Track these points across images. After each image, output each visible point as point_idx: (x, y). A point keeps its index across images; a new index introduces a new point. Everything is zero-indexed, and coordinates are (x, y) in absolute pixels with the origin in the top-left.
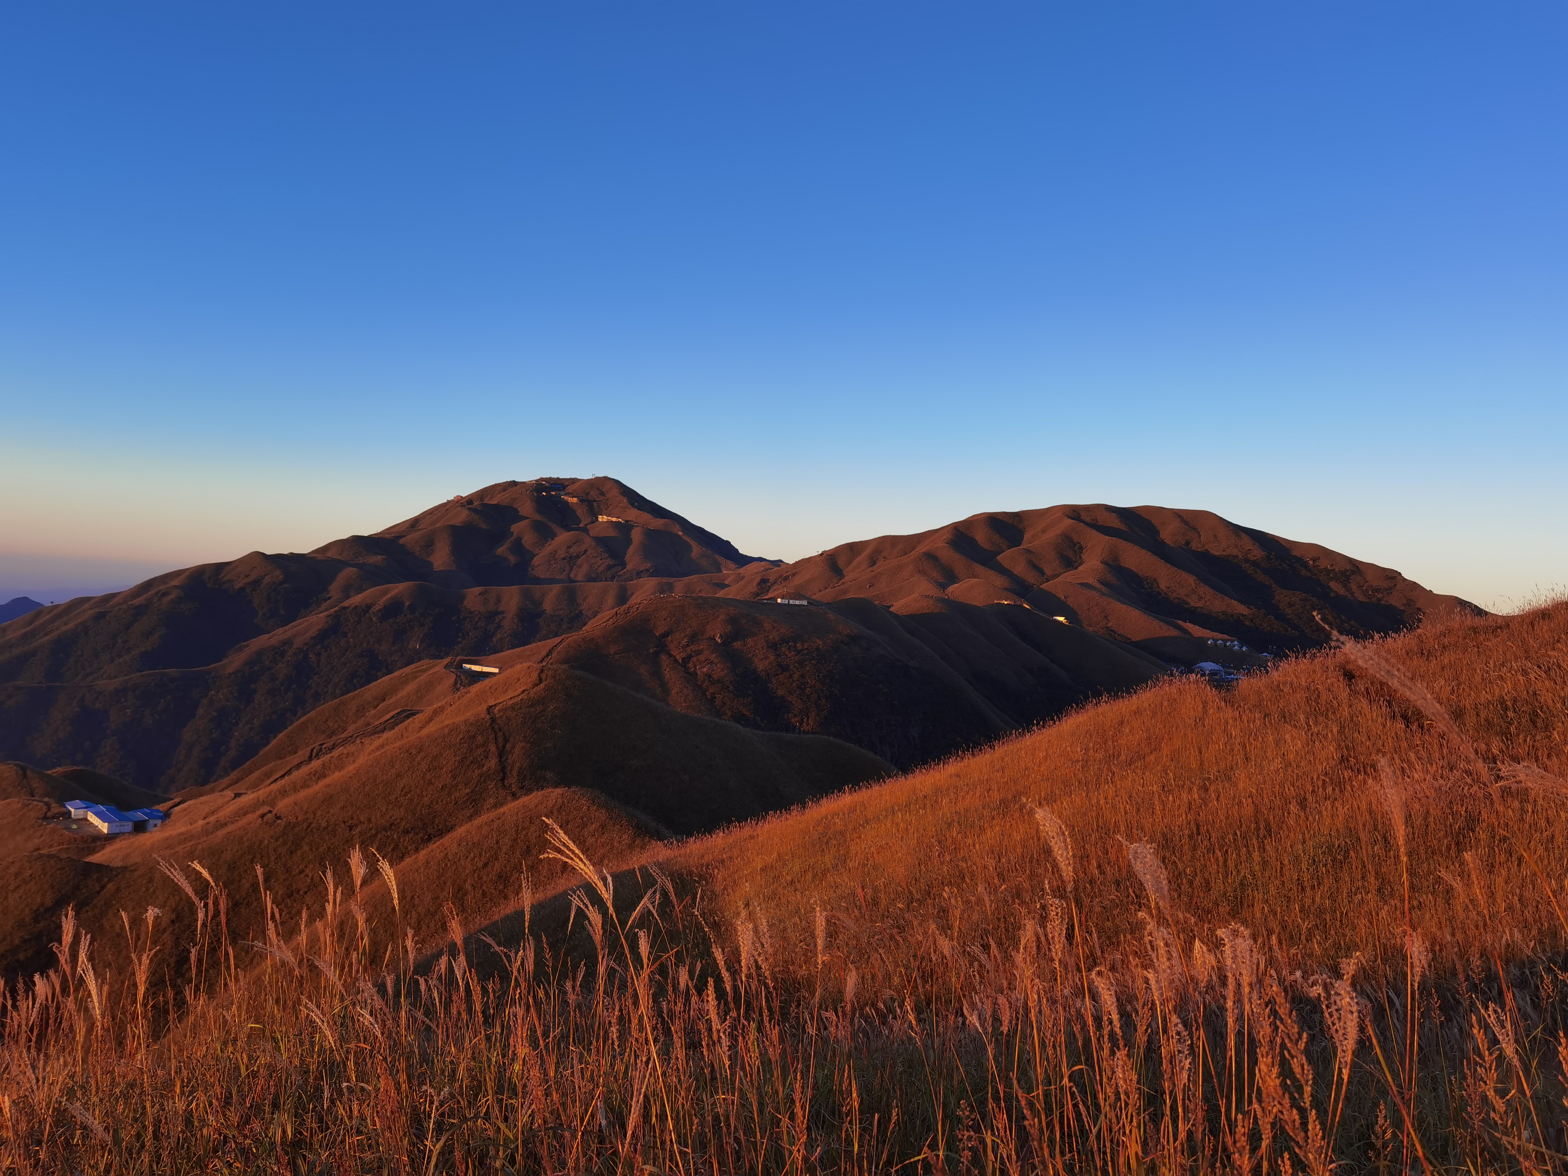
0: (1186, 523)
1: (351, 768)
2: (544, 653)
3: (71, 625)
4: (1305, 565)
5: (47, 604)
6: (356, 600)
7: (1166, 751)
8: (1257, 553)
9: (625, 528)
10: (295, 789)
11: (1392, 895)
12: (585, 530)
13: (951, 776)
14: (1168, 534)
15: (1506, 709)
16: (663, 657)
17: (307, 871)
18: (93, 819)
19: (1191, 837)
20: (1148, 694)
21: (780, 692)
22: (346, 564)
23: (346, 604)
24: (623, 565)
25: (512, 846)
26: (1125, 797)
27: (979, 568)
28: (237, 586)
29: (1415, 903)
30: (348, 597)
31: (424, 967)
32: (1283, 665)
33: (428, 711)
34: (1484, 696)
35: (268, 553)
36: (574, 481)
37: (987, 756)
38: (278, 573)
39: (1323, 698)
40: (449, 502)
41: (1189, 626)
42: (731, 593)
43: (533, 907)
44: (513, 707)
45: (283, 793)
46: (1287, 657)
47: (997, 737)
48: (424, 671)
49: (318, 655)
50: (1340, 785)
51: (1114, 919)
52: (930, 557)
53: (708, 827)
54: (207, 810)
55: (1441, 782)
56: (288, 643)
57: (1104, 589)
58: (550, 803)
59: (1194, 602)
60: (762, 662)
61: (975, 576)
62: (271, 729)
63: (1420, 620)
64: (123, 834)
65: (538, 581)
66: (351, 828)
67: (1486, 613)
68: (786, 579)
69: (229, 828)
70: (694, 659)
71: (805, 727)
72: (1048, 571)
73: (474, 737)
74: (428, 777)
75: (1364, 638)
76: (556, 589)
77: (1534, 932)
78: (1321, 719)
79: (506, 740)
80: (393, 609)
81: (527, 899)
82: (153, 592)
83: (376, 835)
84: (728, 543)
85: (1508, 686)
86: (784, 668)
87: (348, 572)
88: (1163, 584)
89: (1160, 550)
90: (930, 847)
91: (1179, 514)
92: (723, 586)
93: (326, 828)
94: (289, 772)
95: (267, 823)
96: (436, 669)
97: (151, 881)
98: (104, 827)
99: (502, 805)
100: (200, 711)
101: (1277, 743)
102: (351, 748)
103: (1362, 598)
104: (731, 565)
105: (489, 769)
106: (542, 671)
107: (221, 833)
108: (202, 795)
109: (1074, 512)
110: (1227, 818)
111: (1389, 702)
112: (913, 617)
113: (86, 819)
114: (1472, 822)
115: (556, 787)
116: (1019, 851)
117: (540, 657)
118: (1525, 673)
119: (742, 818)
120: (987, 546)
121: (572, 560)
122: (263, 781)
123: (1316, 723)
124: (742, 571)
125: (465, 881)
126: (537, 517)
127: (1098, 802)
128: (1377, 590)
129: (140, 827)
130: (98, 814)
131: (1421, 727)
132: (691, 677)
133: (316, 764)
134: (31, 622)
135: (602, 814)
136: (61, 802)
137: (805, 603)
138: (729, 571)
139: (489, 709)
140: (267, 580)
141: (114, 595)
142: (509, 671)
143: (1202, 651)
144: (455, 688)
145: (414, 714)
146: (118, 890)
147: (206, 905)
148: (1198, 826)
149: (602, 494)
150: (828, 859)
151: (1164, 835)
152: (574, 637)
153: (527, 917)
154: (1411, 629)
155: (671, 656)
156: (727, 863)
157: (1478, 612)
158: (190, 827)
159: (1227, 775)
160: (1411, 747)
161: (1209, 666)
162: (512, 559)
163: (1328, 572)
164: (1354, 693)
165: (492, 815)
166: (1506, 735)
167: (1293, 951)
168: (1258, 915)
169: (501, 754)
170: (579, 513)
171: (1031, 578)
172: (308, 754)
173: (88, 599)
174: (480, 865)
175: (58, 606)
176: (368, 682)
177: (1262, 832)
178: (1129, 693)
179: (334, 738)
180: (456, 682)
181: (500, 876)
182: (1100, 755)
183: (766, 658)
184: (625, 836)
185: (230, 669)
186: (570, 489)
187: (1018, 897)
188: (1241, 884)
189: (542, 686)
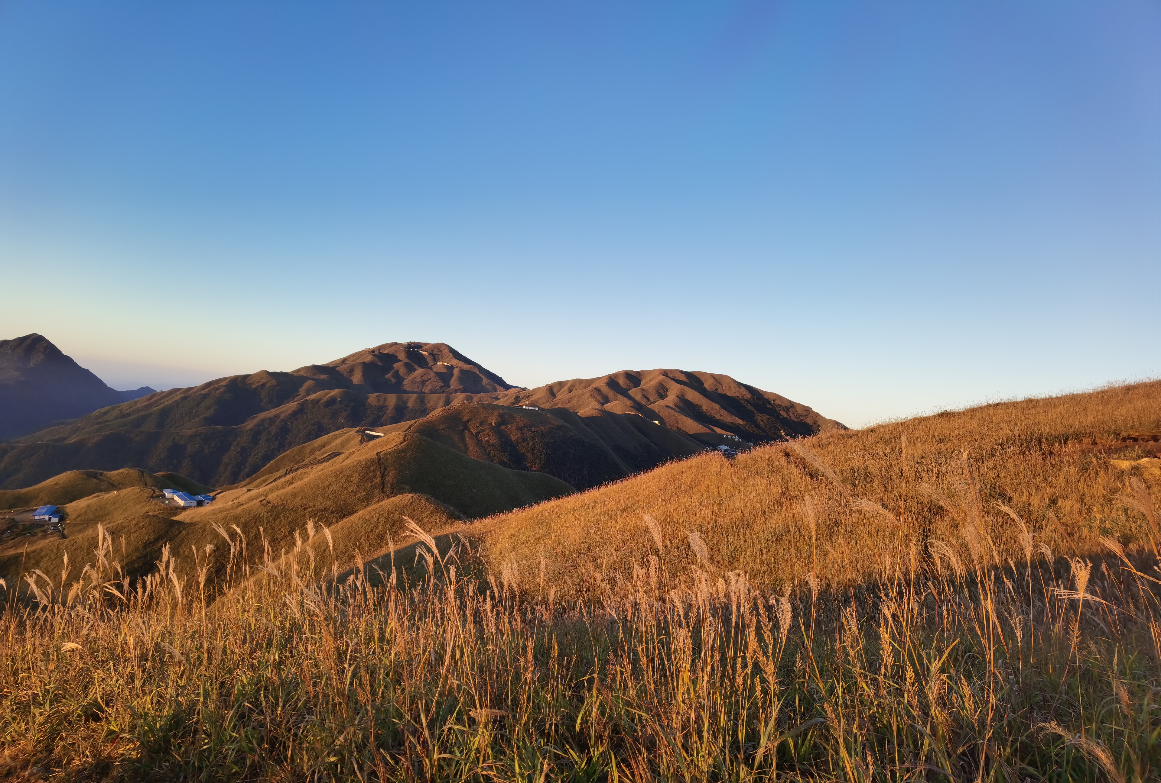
0: (717, 380)
1: (306, 480)
2: (407, 427)
3: (170, 402)
4: (769, 402)
5: (158, 390)
6: (313, 396)
7: (702, 486)
8: (748, 396)
9: (451, 368)
10: (278, 489)
11: (801, 556)
12: (431, 368)
13: (602, 494)
14: (708, 385)
15: (854, 473)
16: (466, 432)
17: (282, 529)
18: (176, 498)
19: (712, 527)
20: (695, 459)
21: (522, 451)
22: (309, 379)
23: (307, 398)
24: (449, 386)
25: (385, 522)
26: (683, 507)
27: (620, 397)
28: (253, 387)
29: (811, 560)
30: (309, 395)
31: (342, 579)
32: (758, 448)
33: (347, 453)
34: (845, 467)
35: (270, 371)
36: (426, 344)
37: (620, 485)
38: (274, 381)
39: (775, 465)
40: (363, 351)
41: (715, 428)
42: (501, 402)
43: (395, 552)
44: (390, 453)
45: (272, 490)
46: (760, 445)
47: (625, 477)
48: (345, 433)
49: (292, 423)
50: (781, 505)
51: (675, 565)
52: (597, 390)
53: (484, 515)
54: (233, 497)
55: (825, 505)
56: (277, 416)
57: (677, 409)
58: (406, 501)
59: (718, 417)
60: (514, 436)
61: (617, 400)
62: (267, 458)
63: (819, 431)
64: (191, 506)
65: (405, 392)
66: (305, 509)
67: (848, 429)
68: (528, 397)
69: (245, 507)
70: (481, 434)
71: (534, 468)
72: (651, 399)
73: (369, 467)
74: (345, 486)
75: (795, 437)
76: (414, 396)
77: (861, 574)
78: (774, 474)
79: (385, 469)
80: (331, 402)
81: (392, 548)
82: (212, 387)
83: (317, 514)
84: (501, 378)
85: (856, 462)
86: (525, 440)
87: (310, 382)
88: (704, 408)
89: (703, 392)
90: (591, 528)
91: (713, 376)
92: (497, 399)
93: (292, 509)
94: (275, 481)
95: (263, 505)
96: (352, 433)
97: (204, 530)
98: (182, 503)
99: (382, 501)
100: (232, 448)
101: (754, 485)
102: (307, 470)
103: (794, 419)
104: (502, 389)
105: (376, 483)
106: (405, 436)
107: (240, 509)
108: (231, 489)
109: (665, 373)
110: (729, 519)
111: (804, 468)
112: (587, 418)
113: (173, 499)
114: (837, 523)
115: (410, 493)
116: (632, 531)
117: (405, 429)
118: (863, 456)
119: (501, 511)
120: (624, 386)
121: (423, 383)
122: (262, 484)
123: (772, 476)
124: (507, 392)
125: (361, 538)
126: (407, 361)
127: (670, 509)
128: (801, 416)
129: (200, 504)
130: (179, 496)
131: (818, 479)
132: (479, 442)
133: (289, 477)
134: (150, 399)
135: (432, 507)
136: (161, 489)
137: (537, 409)
138: (500, 391)
139: (378, 454)
140: (268, 384)
141: (192, 388)
142: (389, 435)
143: (721, 440)
144: (361, 442)
145: (339, 454)
146: (188, 534)
147: (235, 545)
148: (716, 522)
149: (440, 351)
150: (542, 532)
151: (700, 526)
152: (423, 420)
153: (392, 557)
154: (815, 435)
155: (470, 431)
156: (493, 532)
157: (845, 428)
158: (225, 505)
159: (730, 499)
160: (813, 488)
161: (724, 447)
162: (393, 381)
163: (780, 406)
164: (789, 463)
165: (377, 506)
166: (854, 485)
167: (756, 581)
168: (741, 565)
169: (383, 476)
170: (428, 360)
171: (643, 402)
172: (285, 472)
173: (179, 389)
174: (369, 530)
175: (163, 392)
176: (317, 437)
177: (745, 526)
178: (686, 458)
179: (298, 465)
180: (361, 439)
181: (379, 536)
182: (672, 487)
183: (517, 434)
184: (443, 518)
185: (248, 428)
186: (425, 348)
187: (631, 553)
188: (734, 550)
189: (405, 443)
